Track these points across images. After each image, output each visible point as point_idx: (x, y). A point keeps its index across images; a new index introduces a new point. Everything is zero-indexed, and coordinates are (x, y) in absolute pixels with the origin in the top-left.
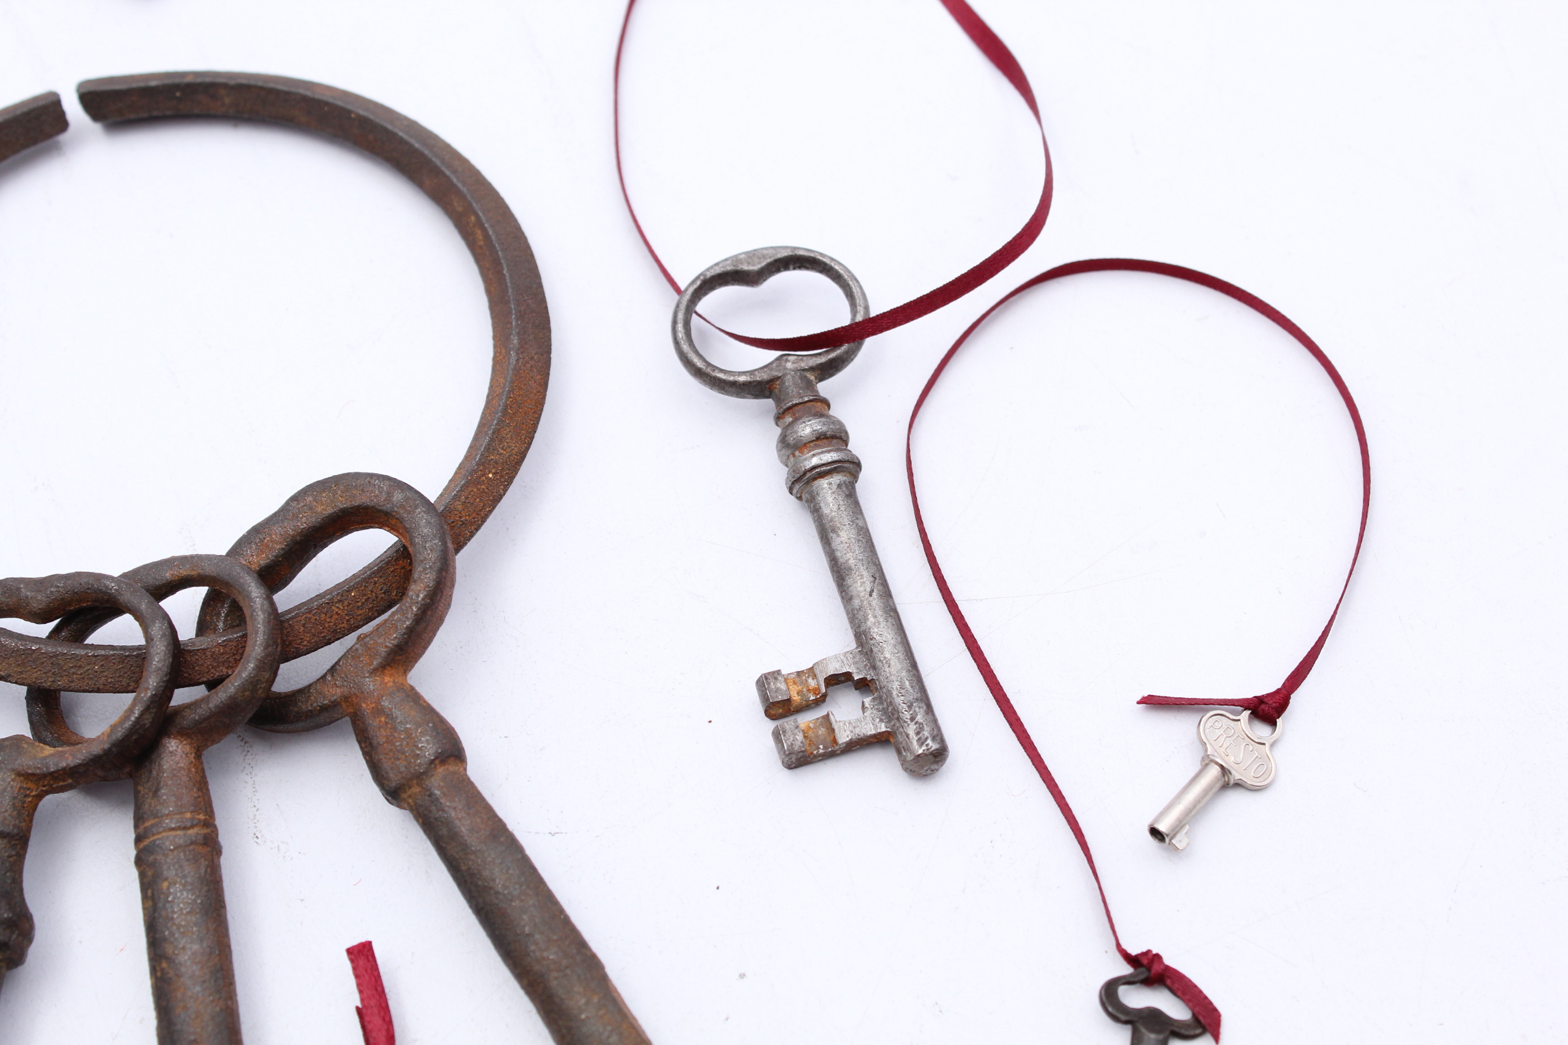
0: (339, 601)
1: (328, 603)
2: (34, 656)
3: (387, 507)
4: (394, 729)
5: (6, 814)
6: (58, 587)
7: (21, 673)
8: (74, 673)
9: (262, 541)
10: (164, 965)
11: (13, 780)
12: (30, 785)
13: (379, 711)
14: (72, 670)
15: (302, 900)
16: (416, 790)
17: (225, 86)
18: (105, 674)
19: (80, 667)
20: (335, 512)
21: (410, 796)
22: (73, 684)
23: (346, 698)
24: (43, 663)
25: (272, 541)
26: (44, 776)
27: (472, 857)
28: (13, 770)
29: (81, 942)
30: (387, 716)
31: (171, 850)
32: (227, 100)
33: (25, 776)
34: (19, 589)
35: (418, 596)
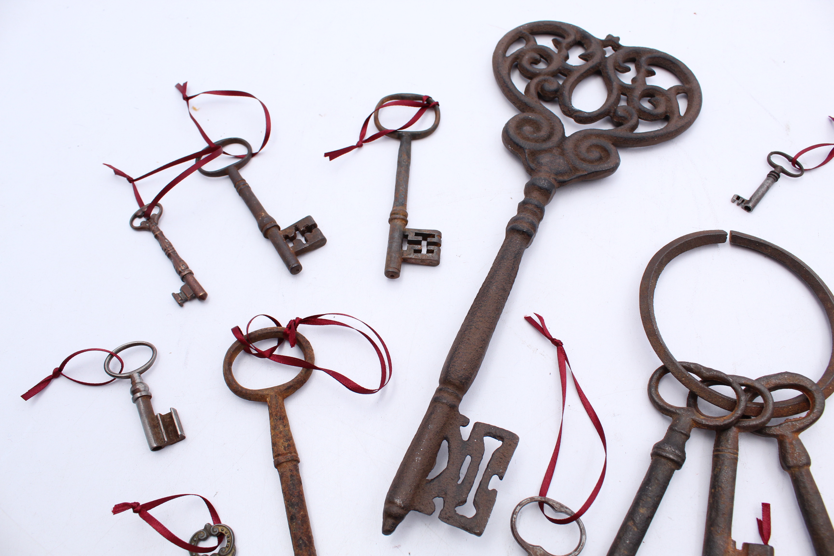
0: (787, 408)
1: (783, 407)
2: (705, 390)
3: (811, 389)
4: (795, 451)
5: (688, 430)
6: (714, 373)
7: (700, 393)
8: (714, 399)
9: (768, 382)
10: (720, 489)
11: (691, 421)
12: (694, 424)
13: (791, 443)
14: (714, 398)
15: (747, 481)
16: (797, 469)
17: (771, 247)
18: (722, 402)
19: (716, 398)
20: (793, 383)
21: (794, 470)
22: (712, 401)
23: (783, 436)
24: (707, 393)
25: (771, 383)
26: (700, 424)
27: (809, 496)
28: (692, 419)
29: (687, 467)
30: (794, 446)
31: (730, 459)
32: (769, 251)
33: (694, 421)
34: (701, 369)
35: (813, 417)
